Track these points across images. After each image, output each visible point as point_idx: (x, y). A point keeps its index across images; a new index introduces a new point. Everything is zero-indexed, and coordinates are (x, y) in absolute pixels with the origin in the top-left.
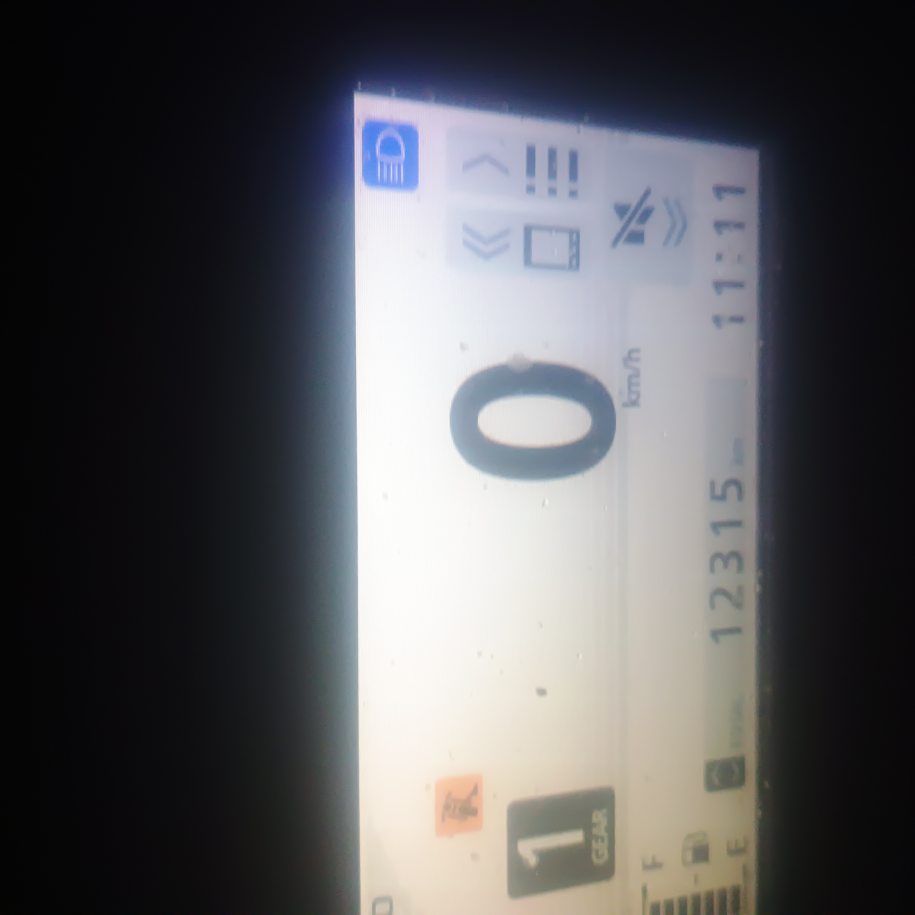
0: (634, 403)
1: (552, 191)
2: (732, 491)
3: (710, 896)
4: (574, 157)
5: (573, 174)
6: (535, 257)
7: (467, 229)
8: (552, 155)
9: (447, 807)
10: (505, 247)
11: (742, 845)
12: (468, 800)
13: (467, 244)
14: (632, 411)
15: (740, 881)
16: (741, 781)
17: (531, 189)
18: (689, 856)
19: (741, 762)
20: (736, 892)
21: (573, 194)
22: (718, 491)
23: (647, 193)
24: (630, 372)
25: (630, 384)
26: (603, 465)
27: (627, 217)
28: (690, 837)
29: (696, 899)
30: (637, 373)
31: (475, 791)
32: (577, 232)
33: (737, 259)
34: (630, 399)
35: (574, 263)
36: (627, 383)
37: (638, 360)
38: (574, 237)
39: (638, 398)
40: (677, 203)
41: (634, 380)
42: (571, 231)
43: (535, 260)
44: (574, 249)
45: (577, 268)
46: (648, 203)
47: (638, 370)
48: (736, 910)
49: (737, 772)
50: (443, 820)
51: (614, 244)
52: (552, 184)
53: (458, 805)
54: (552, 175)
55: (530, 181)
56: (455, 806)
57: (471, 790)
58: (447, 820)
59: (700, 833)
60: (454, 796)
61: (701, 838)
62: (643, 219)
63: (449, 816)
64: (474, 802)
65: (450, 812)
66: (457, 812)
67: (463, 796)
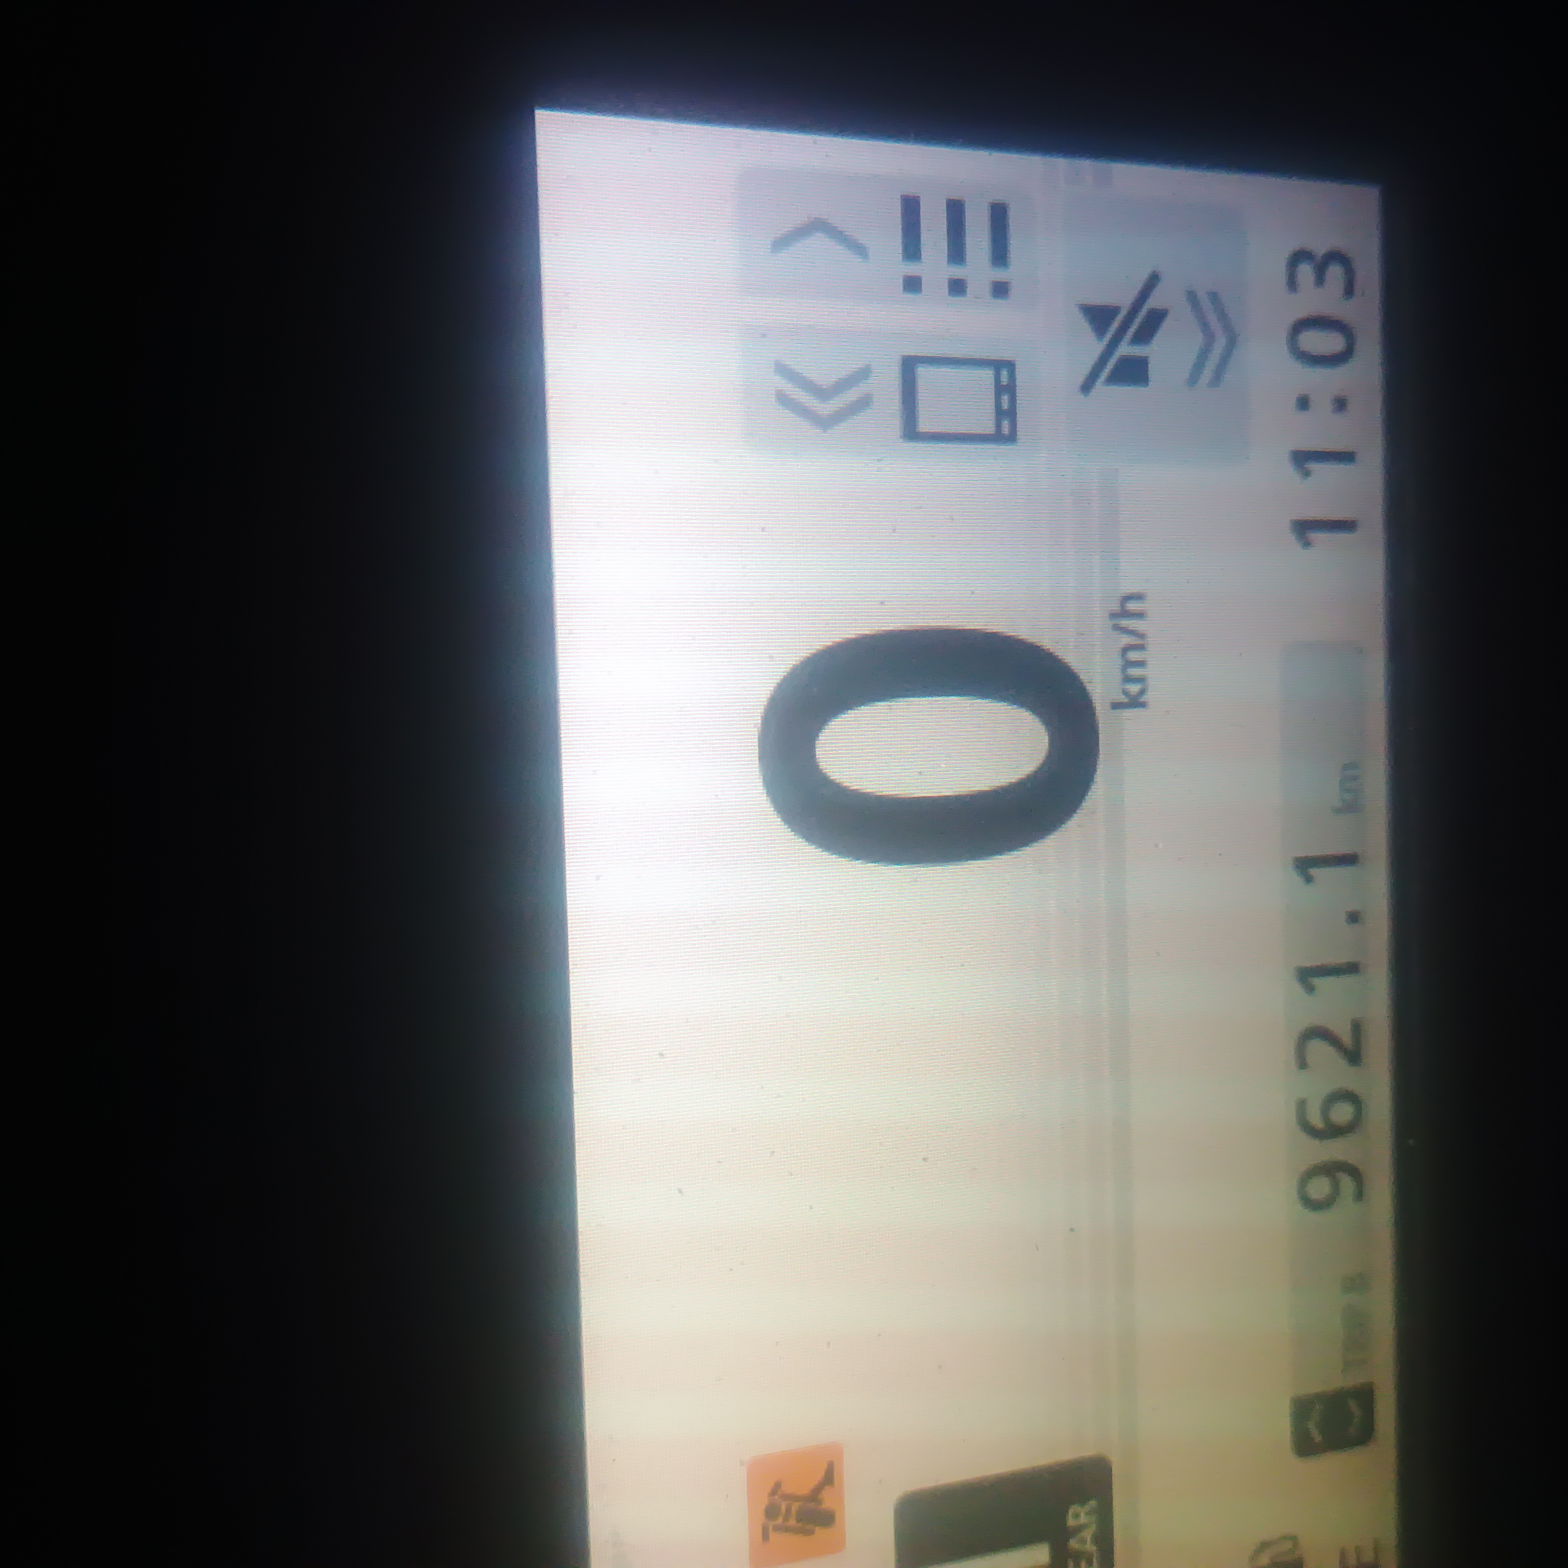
0: (1135, 702)
1: (957, 287)
6: (926, 422)
9: (771, 1512)
10: (864, 403)
11: (1369, 1557)
12: (815, 1495)
13: (783, 399)
14: (1130, 717)
16: (1366, 1434)
17: (912, 284)
19: (1366, 1396)
21: (1000, 290)
23: (1153, 280)
24: (1126, 640)
25: (1127, 664)
26: (1076, 826)
28: (1264, 1545)
30: (1140, 643)
31: (829, 1478)
32: (1010, 366)
33: (1341, 404)
34: (1125, 692)
35: (1006, 430)
36: (1119, 662)
37: (1140, 615)
38: (1004, 373)
39: (1142, 692)
40: (1214, 297)
41: (1133, 656)
42: (997, 365)
43: (924, 426)
44: (1005, 399)
45: (1012, 438)
46: (1154, 302)
47: (1141, 636)
49: (1357, 1416)
50: (765, 1536)
51: (1087, 387)
52: (957, 272)
53: (795, 1507)
54: (957, 253)
55: (912, 269)
56: (788, 1510)
57: (820, 1475)
58: (773, 1536)
59: (1285, 1538)
60: (787, 1489)
61: (1288, 1545)
62: (1146, 334)
63: (776, 1529)
64: (828, 1501)
65: (780, 1520)
66: (792, 1522)
67: (804, 1490)
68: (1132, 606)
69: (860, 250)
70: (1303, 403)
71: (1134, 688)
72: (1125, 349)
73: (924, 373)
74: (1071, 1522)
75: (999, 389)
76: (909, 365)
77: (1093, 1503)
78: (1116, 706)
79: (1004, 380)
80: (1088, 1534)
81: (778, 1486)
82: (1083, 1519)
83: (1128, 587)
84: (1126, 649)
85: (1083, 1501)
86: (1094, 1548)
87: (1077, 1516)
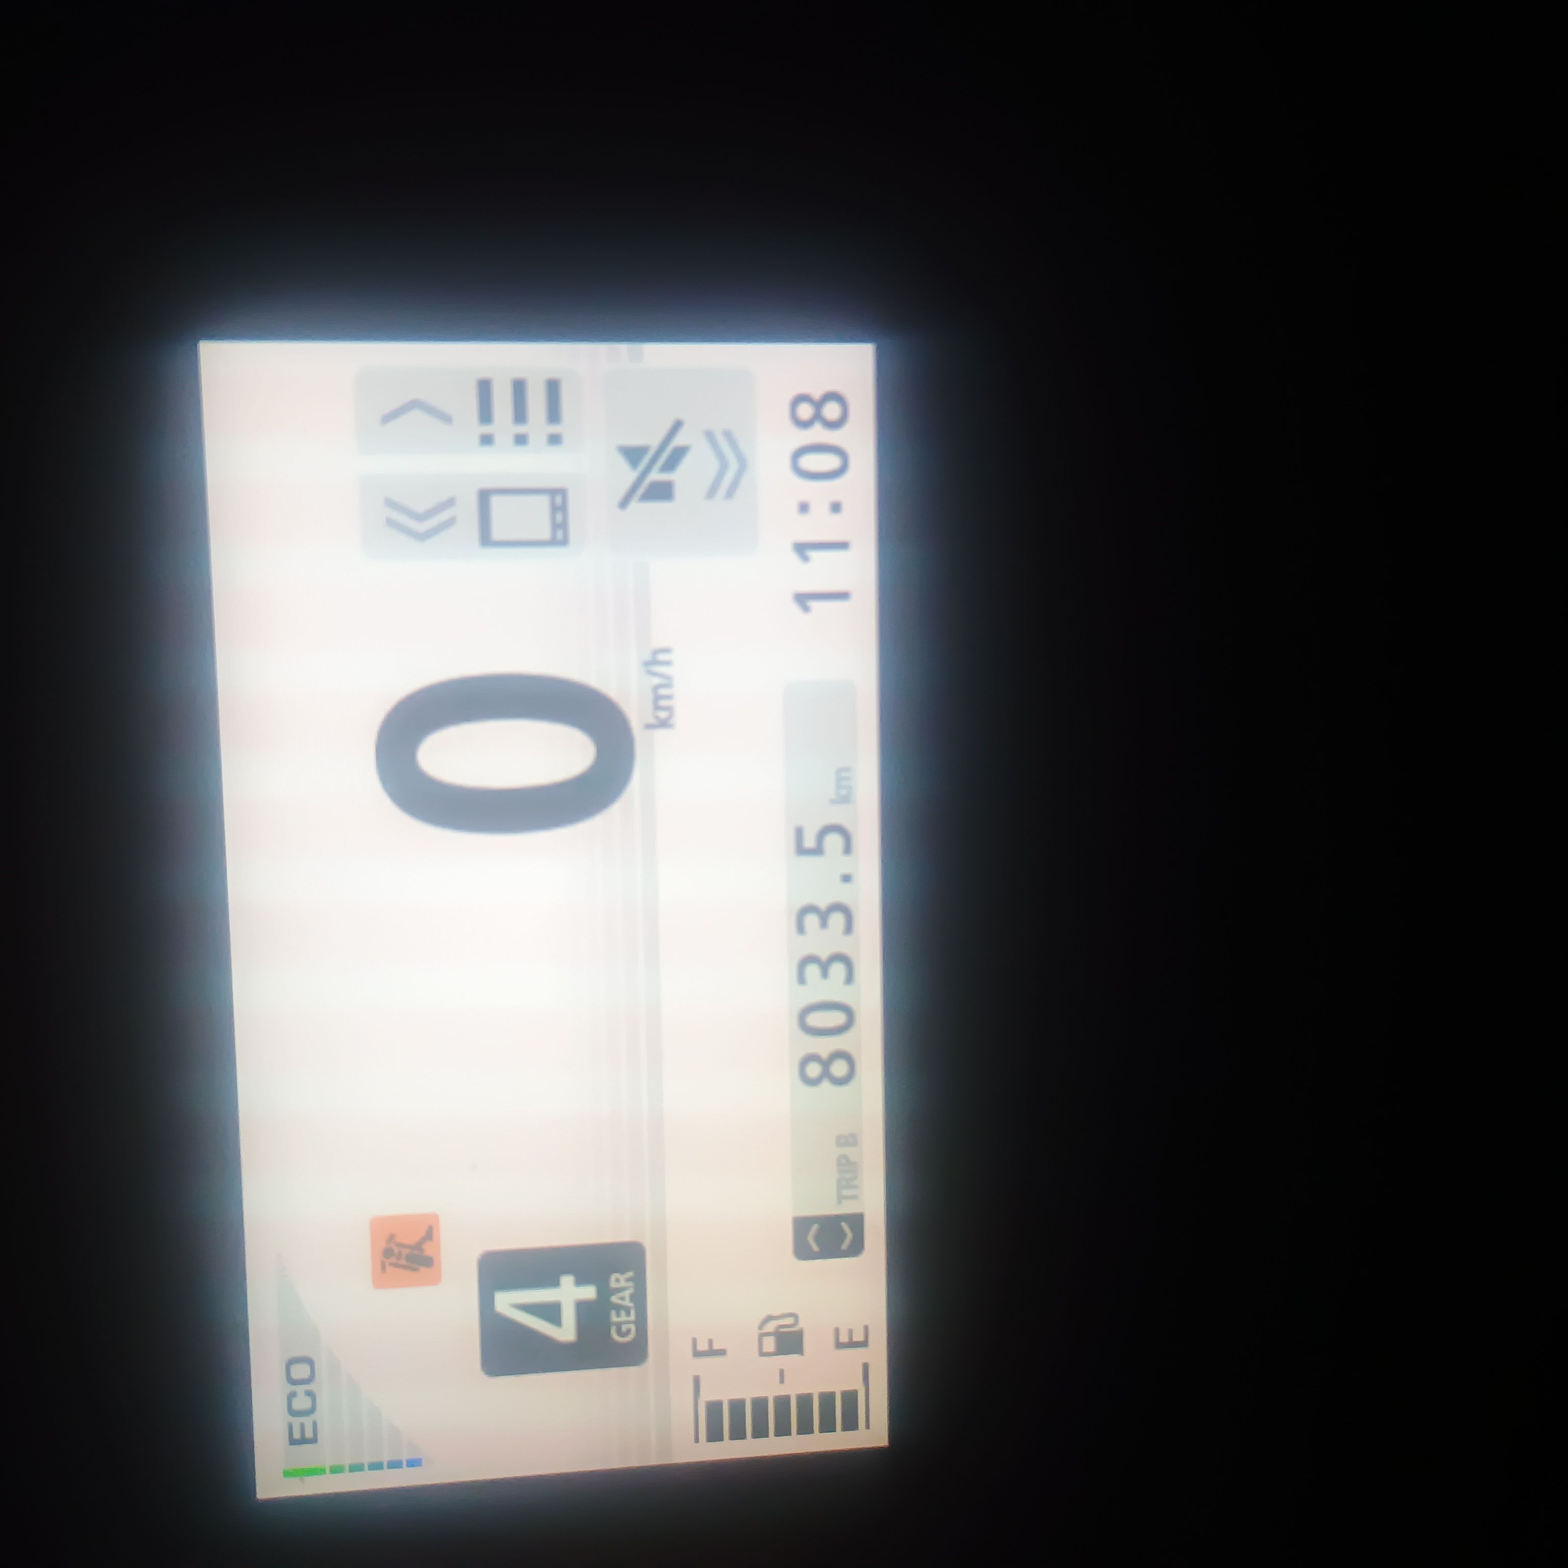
0: (664, 724)
1: (521, 440)
2: (834, 841)
3: (805, 1401)
4: (553, 388)
5: (554, 414)
7: (390, 503)
8: (519, 388)
9: (388, 1253)
10: (451, 522)
11: (859, 1337)
12: (419, 1246)
13: (391, 523)
14: (660, 734)
15: (856, 1384)
16: (857, 1248)
17: (487, 440)
18: (770, 1344)
19: (857, 1222)
20: (850, 1398)
21: (555, 440)
22: (809, 842)
23: (677, 426)
24: (656, 681)
25: (657, 698)
26: (615, 810)
27: (643, 464)
28: (770, 1318)
29: (782, 1403)
30: (668, 682)
31: (430, 1234)
32: (563, 492)
33: (836, 507)
34: (657, 718)
35: (560, 534)
36: (650, 696)
37: (667, 663)
38: (559, 500)
39: (671, 716)
40: (728, 435)
41: (662, 692)
42: (552, 492)
43: (497, 534)
44: (559, 517)
45: (564, 542)
46: (679, 440)
47: (668, 678)
48: (850, 1423)
49: (850, 1235)
50: (383, 1268)
51: (624, 503)
52: (521, 429)
53: (406, 1251)
54: (520, 415)
56: (400, 1253)
57: (423, 1233)
58: (389, 1269)
59: (788, 1315)
60: (399, 1239)
61: (790, 1321)
62: (672, 464)
63: (391, 1264)
64: (428, 1249)
65: (393, 1260)
66: (403, 1262)
67: (412, 1240)
68: (662, 657)
69: (446, 418)
70: (804, 508)
71: (663, 715)
72: (655, 476)
73: (496, 502)
74: (613, 1284)
75: (554, 509)
76: (485, 496)
77: (630, 1274)
78: (649, 727)
80: (627, 1294)
81: (391, 1238)
82: (623, 1284)
83: (658, 644)
84: (656, 688)
85: (622, 1272)
86: (631, 1305)
87: (617, 1280)
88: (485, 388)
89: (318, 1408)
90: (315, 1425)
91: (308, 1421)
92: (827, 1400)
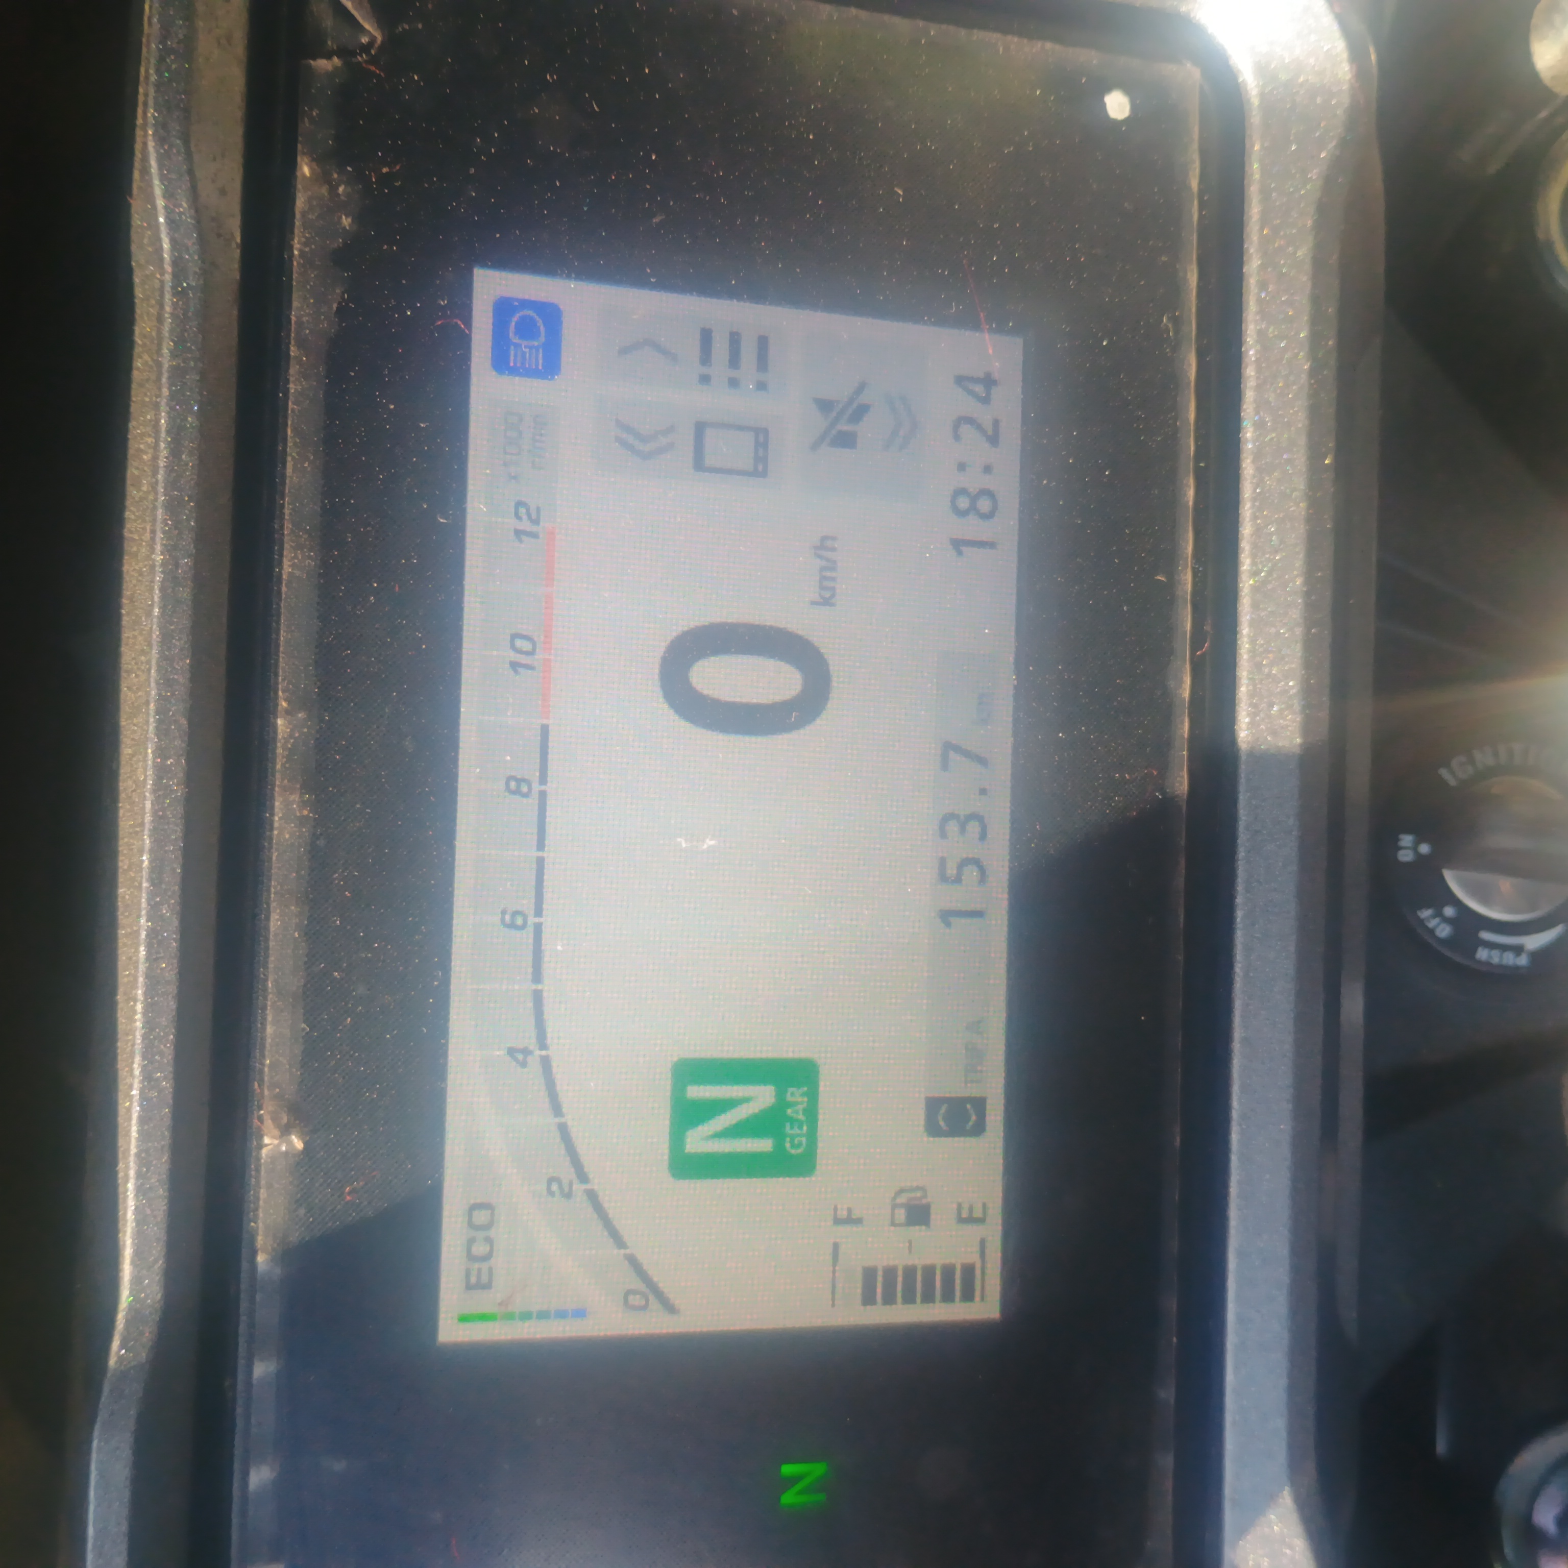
1: (733, 383)
3: (929, 1271)
4: (763, 343)
5: (762, 363)
6: (709, 461)
7: (620, 424)
8: (735, 340)
10: (670, 446)
11: (978, 1213)
13: (620, 441)
15: (974, 1258)
16: (979, 1129)
17: (705, 379)
18: (901, 1215)
19: (980, 1104)
20: (969, 1271)
21: (761, 386)
23: (861, 387)
27: (834, 414)
28: (901, 1191)
29: (910, 1272)
32: (766, 431)
33: (988, 469)
35: (760, 468)
40: (904, 399)
42: (757, 431)
44: (761, 453)
45: (764, 474)
46: (861, 400)
48: (968, 1295)
49: (974, 1118)
51: (815, 446)
52: (734, 374)
54: (734, 360)
55: (705, 370)
59: (918, 1188)
61: (919, 1194)
62: (856, 418)
69: (672, 357)
70: (962, 467)
72: (844, 426)
73: (709, 433)
75: (758, 445)
76: (700, 429)
79: (761, 439)
88: (706, 337)
89: (494, 1254)
90: (490, 1270)
91: (484, 1266)
92: (949, 1272)
